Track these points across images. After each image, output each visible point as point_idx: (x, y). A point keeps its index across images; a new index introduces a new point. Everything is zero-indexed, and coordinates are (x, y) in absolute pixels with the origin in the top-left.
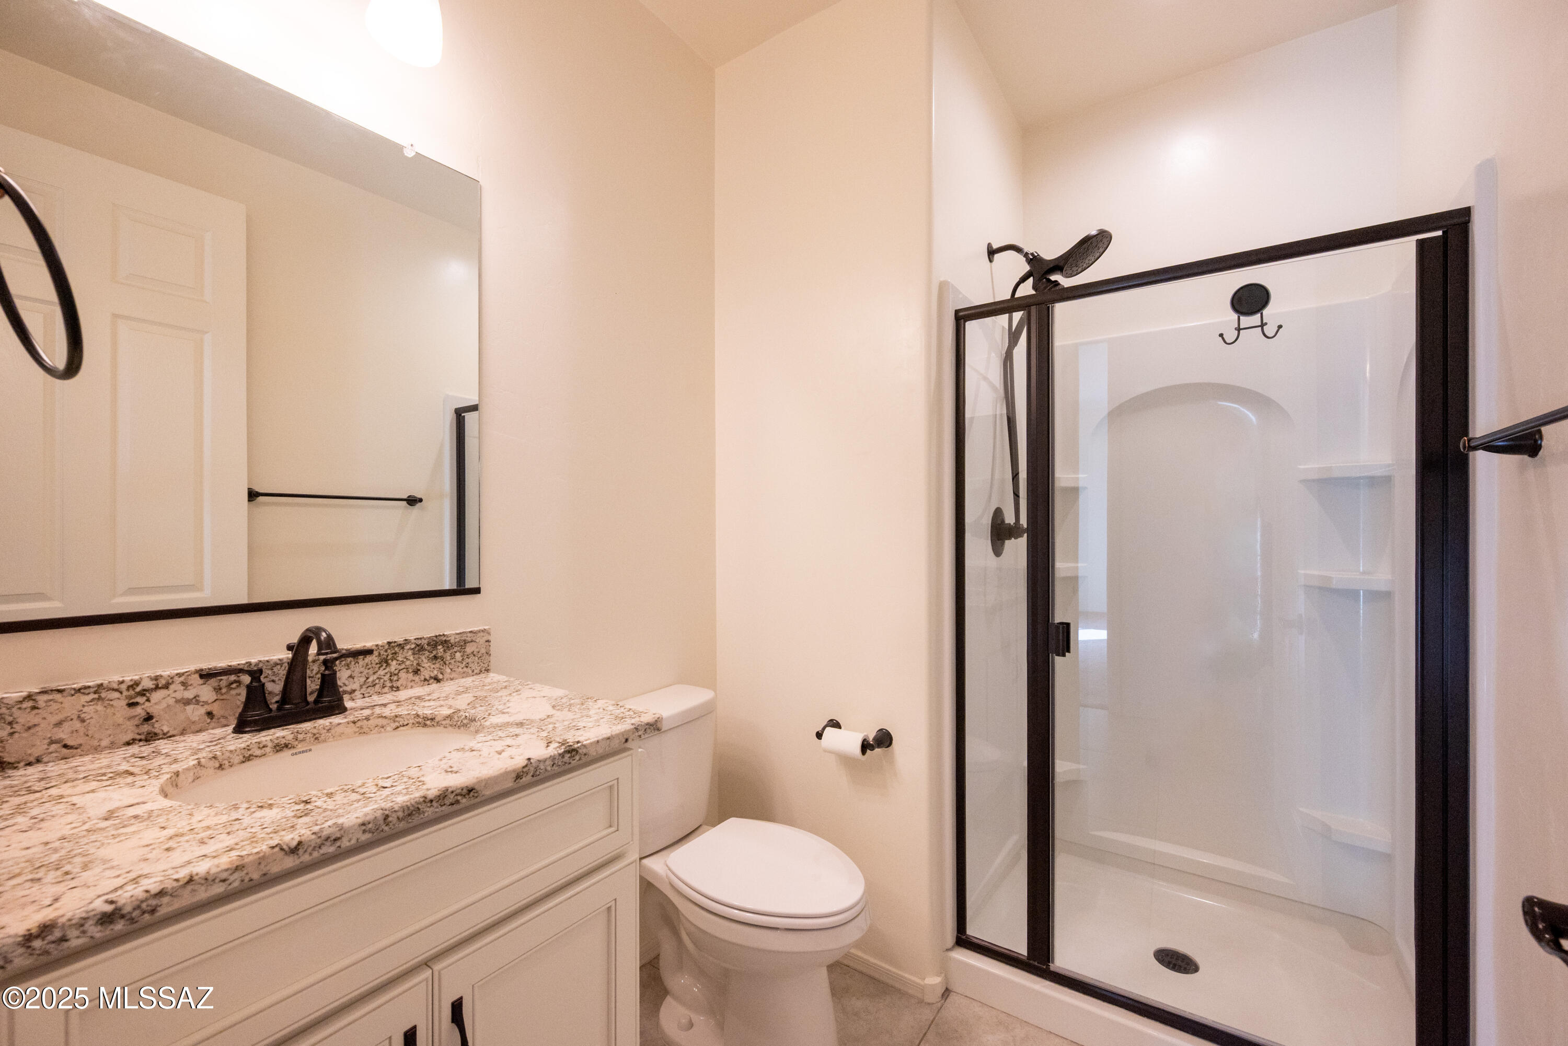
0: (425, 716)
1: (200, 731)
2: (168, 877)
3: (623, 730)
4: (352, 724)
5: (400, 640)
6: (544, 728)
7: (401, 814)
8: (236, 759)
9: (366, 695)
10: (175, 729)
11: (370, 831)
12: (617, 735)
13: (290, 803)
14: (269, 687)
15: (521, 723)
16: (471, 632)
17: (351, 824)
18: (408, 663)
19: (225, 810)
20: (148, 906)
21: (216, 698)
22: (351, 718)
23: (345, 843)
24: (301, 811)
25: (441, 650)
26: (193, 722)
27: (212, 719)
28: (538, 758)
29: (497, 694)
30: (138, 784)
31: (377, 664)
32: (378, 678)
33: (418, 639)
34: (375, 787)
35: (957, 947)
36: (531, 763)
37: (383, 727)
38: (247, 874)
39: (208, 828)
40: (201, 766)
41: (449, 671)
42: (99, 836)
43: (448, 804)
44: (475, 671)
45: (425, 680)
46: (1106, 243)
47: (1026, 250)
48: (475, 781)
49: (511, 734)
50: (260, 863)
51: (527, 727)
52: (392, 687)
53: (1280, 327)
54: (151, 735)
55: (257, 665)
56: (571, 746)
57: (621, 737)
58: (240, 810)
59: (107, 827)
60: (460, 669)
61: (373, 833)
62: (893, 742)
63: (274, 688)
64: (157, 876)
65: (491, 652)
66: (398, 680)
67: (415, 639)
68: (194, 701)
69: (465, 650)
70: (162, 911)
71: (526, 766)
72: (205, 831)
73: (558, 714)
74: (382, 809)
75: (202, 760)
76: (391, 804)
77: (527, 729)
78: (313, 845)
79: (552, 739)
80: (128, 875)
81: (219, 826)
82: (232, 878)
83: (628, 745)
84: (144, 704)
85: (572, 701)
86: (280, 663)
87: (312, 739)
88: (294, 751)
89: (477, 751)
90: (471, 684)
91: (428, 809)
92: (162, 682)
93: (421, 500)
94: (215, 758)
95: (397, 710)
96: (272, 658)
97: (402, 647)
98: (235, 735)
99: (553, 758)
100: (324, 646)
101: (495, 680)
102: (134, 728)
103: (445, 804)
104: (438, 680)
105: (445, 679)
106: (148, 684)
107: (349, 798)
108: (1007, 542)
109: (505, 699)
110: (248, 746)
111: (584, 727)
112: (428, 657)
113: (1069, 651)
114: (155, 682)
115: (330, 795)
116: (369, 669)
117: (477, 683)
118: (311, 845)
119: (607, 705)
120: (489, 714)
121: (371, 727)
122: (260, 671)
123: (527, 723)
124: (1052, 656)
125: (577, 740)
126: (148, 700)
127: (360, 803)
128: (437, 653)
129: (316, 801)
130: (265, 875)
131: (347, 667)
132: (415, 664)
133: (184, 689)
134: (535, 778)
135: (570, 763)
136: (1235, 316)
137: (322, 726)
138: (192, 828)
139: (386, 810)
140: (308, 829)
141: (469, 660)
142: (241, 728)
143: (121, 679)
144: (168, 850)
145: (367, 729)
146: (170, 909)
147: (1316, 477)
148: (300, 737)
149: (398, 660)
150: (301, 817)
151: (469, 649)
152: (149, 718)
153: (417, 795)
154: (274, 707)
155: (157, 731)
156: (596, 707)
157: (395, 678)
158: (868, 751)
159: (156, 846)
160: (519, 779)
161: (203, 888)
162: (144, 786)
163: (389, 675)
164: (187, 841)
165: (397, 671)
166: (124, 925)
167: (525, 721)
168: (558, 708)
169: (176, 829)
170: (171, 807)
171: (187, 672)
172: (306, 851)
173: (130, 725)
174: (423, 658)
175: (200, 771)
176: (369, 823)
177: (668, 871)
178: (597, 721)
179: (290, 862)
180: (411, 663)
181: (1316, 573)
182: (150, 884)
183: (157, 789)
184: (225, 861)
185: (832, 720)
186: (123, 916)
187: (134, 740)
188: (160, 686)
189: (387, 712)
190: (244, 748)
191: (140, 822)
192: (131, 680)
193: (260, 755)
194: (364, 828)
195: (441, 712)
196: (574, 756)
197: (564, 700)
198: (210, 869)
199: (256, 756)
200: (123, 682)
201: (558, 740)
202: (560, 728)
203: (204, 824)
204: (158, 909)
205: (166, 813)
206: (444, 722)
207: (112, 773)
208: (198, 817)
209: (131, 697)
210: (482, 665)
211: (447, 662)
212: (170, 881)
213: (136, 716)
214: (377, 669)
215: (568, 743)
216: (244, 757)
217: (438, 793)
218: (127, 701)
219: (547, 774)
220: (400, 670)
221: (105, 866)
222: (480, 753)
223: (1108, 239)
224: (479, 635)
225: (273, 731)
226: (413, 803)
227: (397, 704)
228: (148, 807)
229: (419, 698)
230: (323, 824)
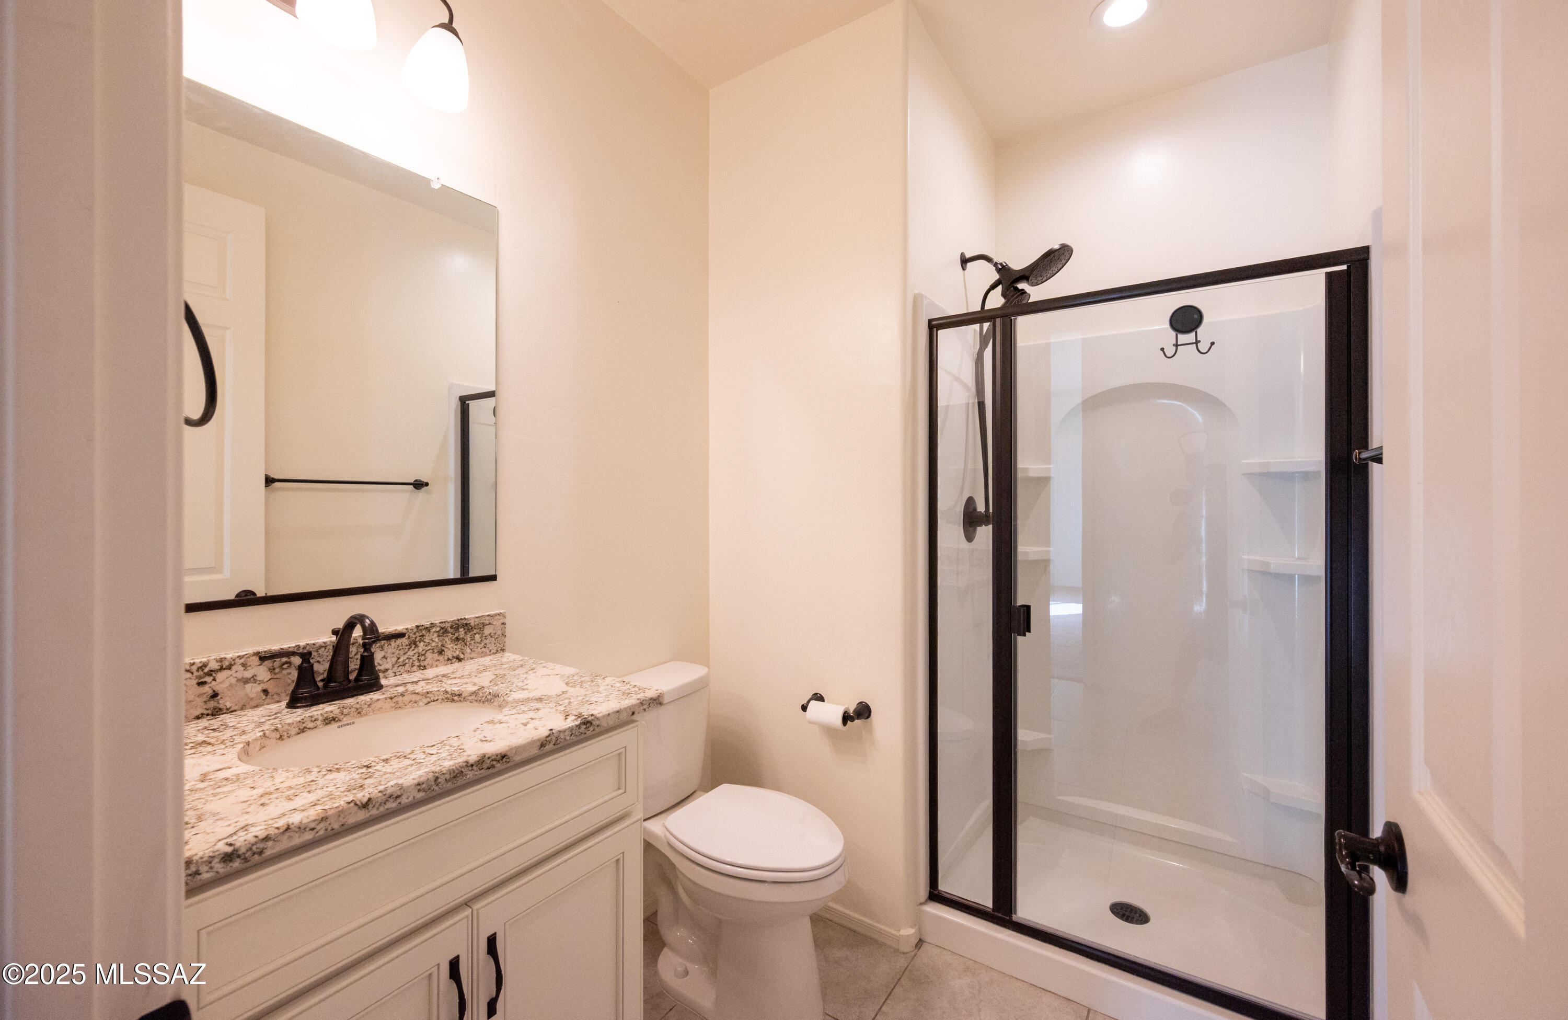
0: (453, 692)
1: (257, 706)
2: (270, 826)
3: (630, 705)
4: (389, 700)
5: (427, 623)
6: (561, 703)
7: (448, 776)
8: (294, 731)
9: (397, 674)
10: (236, 705)
11: (424, 791)
12: (625, 709)
13: (354, 768)
14: (316, 667)
15: (540, 698)
16: (488, 615)
17: (409, 784)
18: (434, 644)
19: (300, 773)
20: (257, 848)
21: (270, 677)
22: (388, 695)
23: (404, 800)
24: (365, 774)
25: (463, 632)
26: (251, 699)
27: (266, 696)
28: (559, 729)
29: (514, 672)
30: (219, 752)
31: (406, 646)
32: (408, 658)
33: (442, 622)
34: (423, 754)
35: (929, 901)
36: (553, 733)
37: (416, 702)
38: (330, 824)
39: (290, 788)
40: (266, 737)
41: (469, 651)
42: (200, 794)
43: (486, 768)
44: (492, 651)
45: (449, 659)
46: (1068, 256)
47: (995, 260)
48: (507, 748)
49: (533, 708)
50: (339, 816)
51: (546, 702)
52: (419, 666)
53: (1213, 344)
54: (216, 710)
55: (304, 648)
56: (586, 718)
57: (628, 710)
58: (313, 773)
59: (206, 788)
60: (480, 650)
61: (426, 792)
62: (872, 714)
63: (321, 668)
64: (261, 825)
65: (506, 634)
66: (425, 660)
67: (440, 623)
68: (252, 680)
69: (484, 632)
70: (268, 853)
71: (549, 736)
72: (288, 790)
73: (572, 691)
74: (433, 772)
75: (267, 732)
76: (440, 768)
77: (546, 703)
78: (380, 802)
79: (570, 713)
80: (237, 824)
81: (299, 786)
82: (318, 827)
83: (635, 717)
84: (211, 682)
85: (583, 679)
86: (324, 646)
87: (356, 713)
88: (340, 724)
89: (505, 723)
90: (490, 663)
91: (469, 772)
92: (226, 663)
93: (427, 484)
94: (276, 730)
95: (428, 687)
96: (317, 641)
97: (428, 629)
98: (289, 710)
99: (571, 729)
100: (368, 632)
101: (511, 659)
102: (203, 704)
103: (483, 768)
104: (459, 659)
105: (466, 659)
106: (214, 665)
107: (403, 763)
108: (979, 528)
109: (522, 677)
110: (303, 719)
111: (596, 702)
112: (451, 639)
113: (1029, 631)
114: (220, 664)
115: (386, 761)
116: (400, 650)
117: (494, 662)
118: (378, 802)
119: (614, 682)
120: (511, 691)
121: (406, 702)
122: (310, 653)
123: (546, 698)
124: (1015, 636)
125: (591, 713)
126: (214, 680)
127: (413, 767)
128: (459, 635)
129: (375, 766)
130: (343, 825)
131: (381, 649)
132: (440, 646)
133: (244, 670)
134: (556, 747)
135: (585, 733)
136: (1174, 334)
137: (363, 702)
138: (277, 788)
139: (436, 773)
140: (375, 788)
141: (487, 641)
142: (293, 703)
143: (192, 661)
144: (262, 805)
145: (402, 704)
146: (274, 851)
147: (1257, 470)
148: (346, 711)
149: (425, 642)
150: (366, 778)
151: (487, 630)
152: (215, 695)
153: (460, 760)
154: (320, 684)
155: (221, 706)
156: (605, 684)
157: (423, 658)
158: (849, 722)
159: (252, 802)
160: (543, 748)
161: (297, 835)
162: (224, 754)
163: (417, 655)
164: (277, 798)
165: (424, 652)
166: (240, 863)
167: (543, 697)
168: (571, 684)
169: (264, 789)
170: (253, 771)
171: (246, 654)
172: (374, 806)
173: (199, 701)
174: (447, 639)
175: (265, 741)
176: (423, 784)
177: (667, 833)
178: (607, 696)
179: (362, 815)
180: (437, 644)
181: (1258, 558)
182: (257, 831)
183: (235, 756)
184: (313, 813)
185: (816, 694)
186: (239, 856)
187: (202, 714)
188: (224, 667)
189: (420, 688)
190: (300, 722)
191: (231, 783)
192: (201, 662)
193: (312, 727)
194: (419, 787)
195: (467, 689)
196: (589, 727)
197: (576, 678)
198: (302, 820)
199: (309, 729)
200: (194, 664)
201: (575, 713)
202: (575, 703)
203: (287, 784)
204: (264, 851)
205: (251, 776)
206: (470, 698)
207: (192, 743)
208: (278, 780)
209: (200, 677)
210: (498, 645)
211: (468, 643)
212: (273, 829)
213: (205, 693)
214: (407, 650)
215: (583, 716)
216: (299, 729)
217: (478, 759)
218: (197, 680)
219: (566, 743)
220: (426, 651)
221: (215, 818)
222: (508, 725)
223: (1070, 252)
224: (496, 618)
225: (321, 706)
226: (457, 767)
227: (426, 681)
228: (234, 771)
229: (444, 676)
230: (386, 784)
